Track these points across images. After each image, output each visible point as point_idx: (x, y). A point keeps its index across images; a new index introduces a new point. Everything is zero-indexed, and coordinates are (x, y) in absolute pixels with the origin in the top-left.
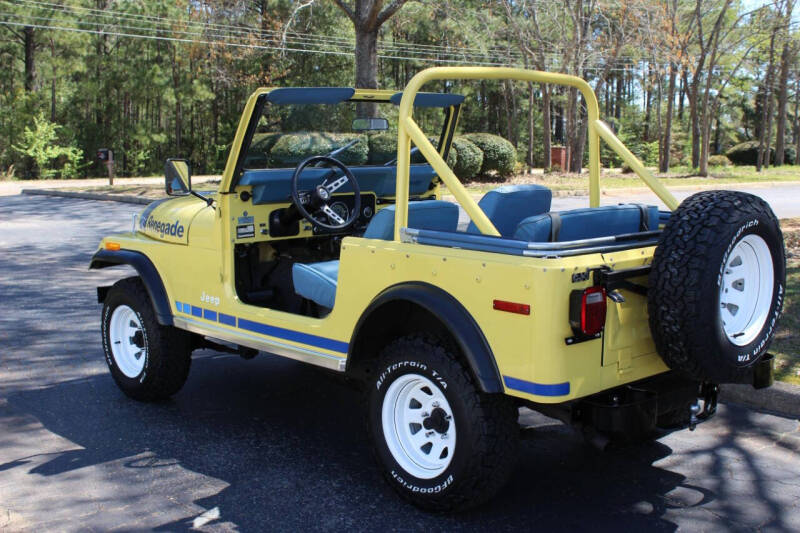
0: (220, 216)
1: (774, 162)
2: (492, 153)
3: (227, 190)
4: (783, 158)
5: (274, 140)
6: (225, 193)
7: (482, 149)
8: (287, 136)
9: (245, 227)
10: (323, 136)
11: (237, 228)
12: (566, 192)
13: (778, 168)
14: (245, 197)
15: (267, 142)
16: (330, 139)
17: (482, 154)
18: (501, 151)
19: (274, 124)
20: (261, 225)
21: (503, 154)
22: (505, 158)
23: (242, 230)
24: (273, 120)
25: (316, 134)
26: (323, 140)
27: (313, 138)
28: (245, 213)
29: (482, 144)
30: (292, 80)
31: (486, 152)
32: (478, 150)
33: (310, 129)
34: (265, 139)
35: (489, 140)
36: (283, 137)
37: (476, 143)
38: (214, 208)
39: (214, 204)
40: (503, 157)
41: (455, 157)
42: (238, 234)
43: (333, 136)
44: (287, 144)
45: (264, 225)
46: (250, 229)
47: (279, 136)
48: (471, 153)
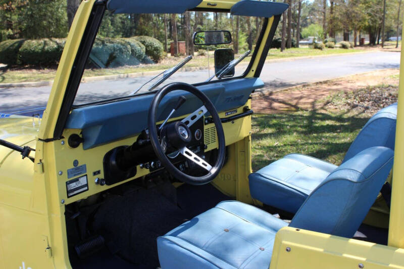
0: (43, 171)
1: (287, 47)
2: (150, 47)
3: (51, 136)
4: (291, 44)
5: (21, 44)
6: (48, 140)
7: (144, 45)
8: (29, 41)
9: (77, 180)
10: (51, 40)
11: (67, 183)
12: (195, 67)
13: (289, 49)
14: (75, 141)
15: (17, 45)
16: (56, 42)
17: (145, 48)
18: (155, 46)
19: (16, 34)
20: (95, 174)
21: (156, 47)
22: (158, 50)
23: (73, 186)
24: (16, 31)
25: (47, 39)
26: (51, 43)
27: (45, 42)
28: (76, 163)
29: (144, 42)
30: (25, 8)
31: (147, 46)
32: (143, 46)
33: (43, 37)
34: (15, 43)
35: (148, 40)
36: (26, 42)
37: (141, 42)
38: (33, 160)
39: (32, 154)
40: (156, 49)
41: (130, 51)
42: (68, 192)
43: (58, 40)
44: (29, 45)
45: (99, 172)
46: (83, 181)
47: (23, 41)
48: (139, 48)
